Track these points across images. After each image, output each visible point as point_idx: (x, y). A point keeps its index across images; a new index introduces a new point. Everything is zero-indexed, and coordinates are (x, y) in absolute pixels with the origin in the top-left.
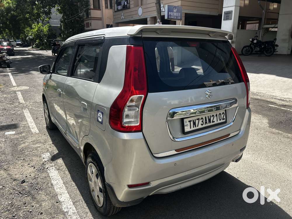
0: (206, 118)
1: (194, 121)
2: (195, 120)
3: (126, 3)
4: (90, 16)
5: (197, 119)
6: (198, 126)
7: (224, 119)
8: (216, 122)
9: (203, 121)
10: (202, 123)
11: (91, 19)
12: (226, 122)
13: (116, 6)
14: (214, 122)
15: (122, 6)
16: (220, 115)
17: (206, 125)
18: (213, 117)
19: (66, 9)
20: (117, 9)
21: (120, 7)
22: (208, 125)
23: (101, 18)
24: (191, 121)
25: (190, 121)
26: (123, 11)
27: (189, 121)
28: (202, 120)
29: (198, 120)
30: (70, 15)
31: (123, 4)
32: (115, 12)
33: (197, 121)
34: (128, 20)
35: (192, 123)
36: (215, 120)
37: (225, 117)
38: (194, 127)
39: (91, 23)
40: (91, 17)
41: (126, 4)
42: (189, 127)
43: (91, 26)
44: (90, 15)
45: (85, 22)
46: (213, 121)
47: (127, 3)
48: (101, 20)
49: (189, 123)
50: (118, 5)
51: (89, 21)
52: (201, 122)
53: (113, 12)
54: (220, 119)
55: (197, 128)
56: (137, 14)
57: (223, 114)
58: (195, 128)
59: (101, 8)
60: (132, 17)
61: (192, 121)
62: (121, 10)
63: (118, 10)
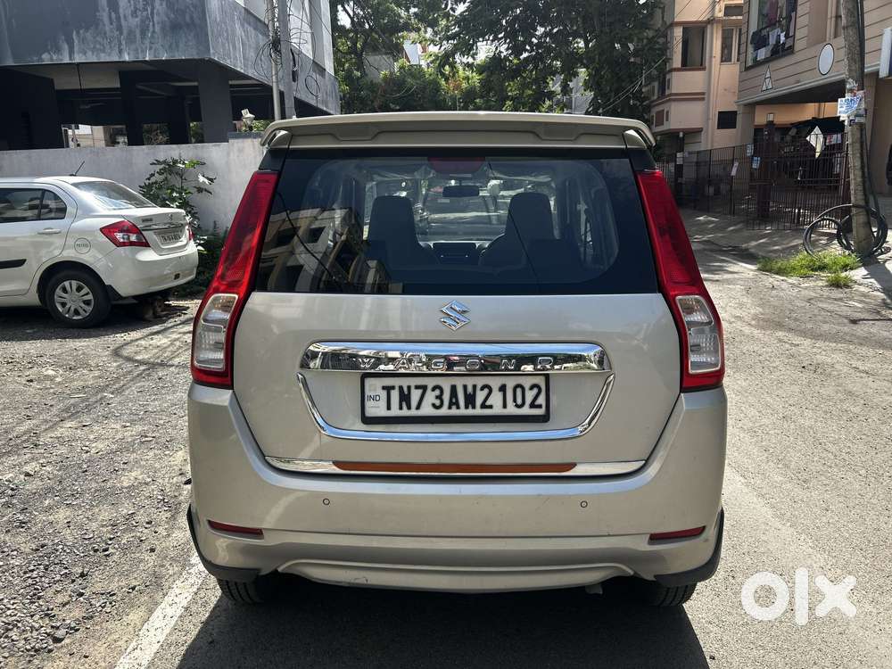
0: (454, 389)
1: (405, 389)
2: (409, 388)
3: (782, 35)
4: (667, 92)
5: (417, 387)
6: (418, 407)
7: (540, 406)
8: (497, 410)
9: (440, 397)
10: (437, 402)
11: (669, 100)
12: (545, 419)
13: (751, 49)
14: (491, 407)
15: (770, 48)
16: (519, 391)
17: (454, 412)
18: (486, 391)
19: (602, 77)
20: (755, 59)
21: (763, 54)
22: (463, 411)
23: (703, 94)
24: (393, 388)
25: (388, 389)
26: (771, 64)
27: (384, 388)
28: (437, 392)
29: (420, 391)
30: (613, 94)
31: (772, 41)
32: (747, 69)
33: (416, 395)
34: (784, 90)
35: (395, 395)
36: (496, 400)
37: (541, 400)
38: (401, 408)
39: (667, 112)
40: (671, 95)
41: (783, 39)
42: (383, 403)
43: (667, 120)
44: (668, 88)
45: (654, 111)
46: (488, 403)
47: (787, 36)
48: (703, 99)
49: (384, 394)
50: (757, 48)
51: (665, 107)
52: (431, 397)
53: (741, 72)
54: (519, 401)
55: (413, 412)
56: (816, 68)
57: (535, 390)
58: (405, 412)
59: (707, 65)
60: (798, 82)
61: (397, 389)
62: (766, 61)
63: (757, 64)
